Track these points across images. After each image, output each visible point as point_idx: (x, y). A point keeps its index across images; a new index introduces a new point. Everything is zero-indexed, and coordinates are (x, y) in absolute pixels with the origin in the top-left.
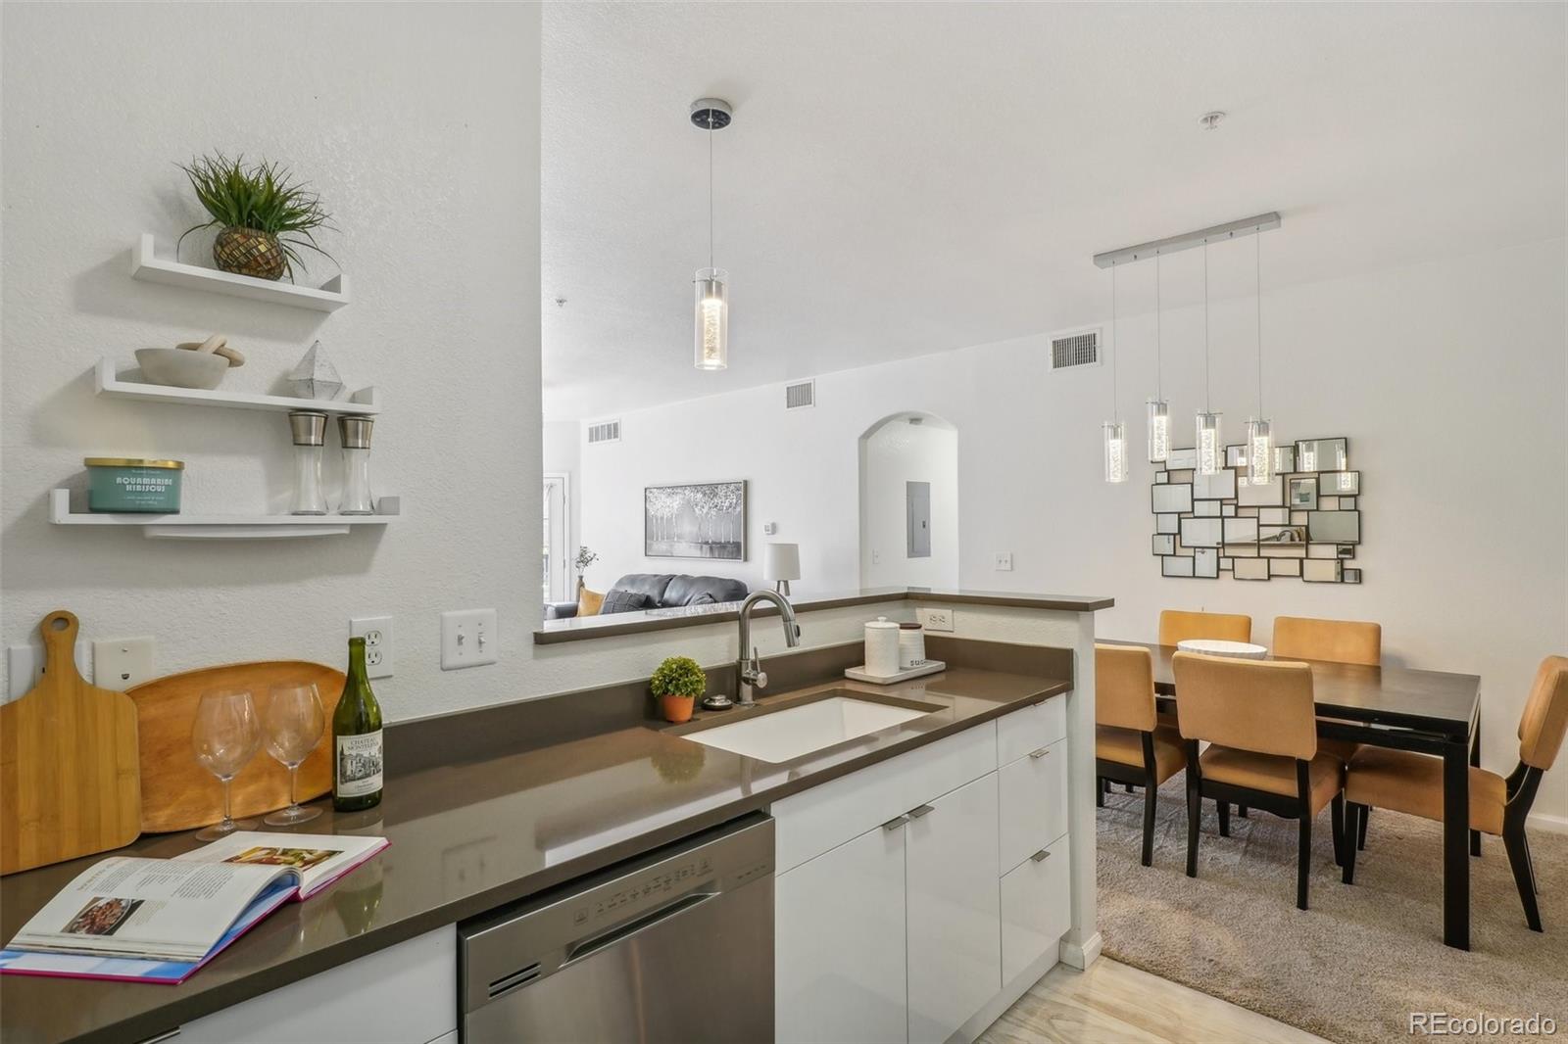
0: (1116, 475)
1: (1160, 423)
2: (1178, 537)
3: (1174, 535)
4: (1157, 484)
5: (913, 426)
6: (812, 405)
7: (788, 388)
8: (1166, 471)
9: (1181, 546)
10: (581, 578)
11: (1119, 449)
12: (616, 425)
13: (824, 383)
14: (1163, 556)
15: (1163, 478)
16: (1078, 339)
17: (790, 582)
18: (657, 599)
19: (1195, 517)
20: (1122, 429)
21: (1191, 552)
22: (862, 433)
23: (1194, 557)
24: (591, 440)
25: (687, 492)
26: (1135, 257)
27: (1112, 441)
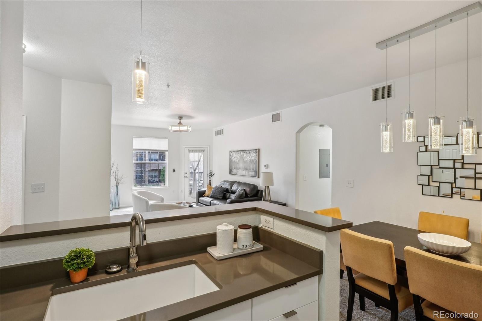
0: (386, 149)
1: (409, 122)
2: (431, 177)
3: (429, 176)
4: (420, 152)
5: (321, 128)
6: (280, 121)
7: (273, 115)
8: (425, 146)
9: (432, 181)
10: (210, 181)
11: (388, 137)
12: (222, 130)
13: (284, 113)
14: (423, 185)
15: (423, 149)
16: (383, 88)
17: (270, 187)
18: (230, 190)
19: (440, 168)
20: (390, 126)
21: (437, 184)
22: (297, 131)
23: (439, 187)
24: (216, 135)
25: (242, 153)
26: (398, 41)
27: (385, 133)
